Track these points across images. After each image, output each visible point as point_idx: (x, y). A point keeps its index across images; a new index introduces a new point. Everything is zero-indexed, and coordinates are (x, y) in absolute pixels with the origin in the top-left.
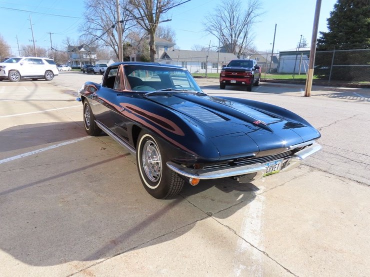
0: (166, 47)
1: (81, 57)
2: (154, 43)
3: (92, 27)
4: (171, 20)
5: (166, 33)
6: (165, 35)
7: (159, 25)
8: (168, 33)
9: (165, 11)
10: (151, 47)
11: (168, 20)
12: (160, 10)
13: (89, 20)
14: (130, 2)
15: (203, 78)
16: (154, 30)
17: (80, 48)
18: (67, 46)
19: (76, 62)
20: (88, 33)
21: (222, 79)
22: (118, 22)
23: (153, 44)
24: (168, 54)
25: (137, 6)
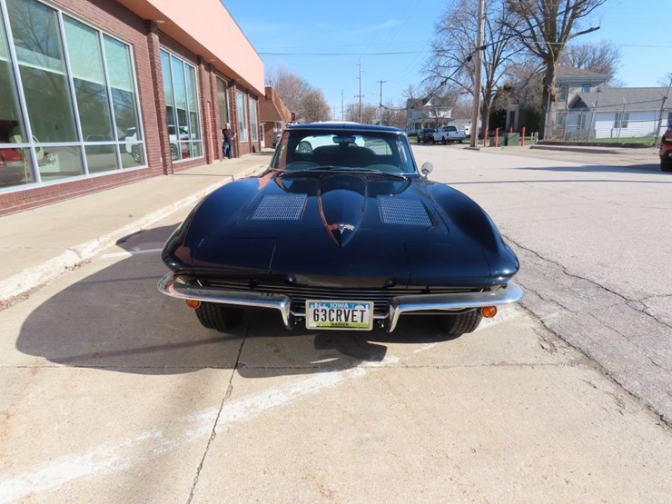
0: (587, 85)
1: (425, 116)
2: (554, 79)
3: (442, 63)
4: (599, 28)
5: (598, 54)
6: (594, 60)
7: (569, 43)
8: (602, 56)
9: (583, 13)
10: (546, 88)
11: (591, 30)
12: (576, 11)
13: (440, 52)
14: (512, 9)
15: (646, 147)
16: (556, 55)
17: (425, 101)
18: (406, 99)
19: (416, 124)
20: (435, 74)
21: (665, 149)
22: (477, 49)
23: (550, 82)
24: (584, 100)
25: (524, 13)
